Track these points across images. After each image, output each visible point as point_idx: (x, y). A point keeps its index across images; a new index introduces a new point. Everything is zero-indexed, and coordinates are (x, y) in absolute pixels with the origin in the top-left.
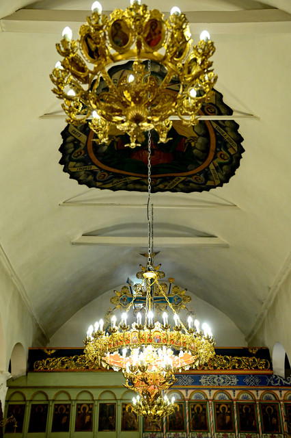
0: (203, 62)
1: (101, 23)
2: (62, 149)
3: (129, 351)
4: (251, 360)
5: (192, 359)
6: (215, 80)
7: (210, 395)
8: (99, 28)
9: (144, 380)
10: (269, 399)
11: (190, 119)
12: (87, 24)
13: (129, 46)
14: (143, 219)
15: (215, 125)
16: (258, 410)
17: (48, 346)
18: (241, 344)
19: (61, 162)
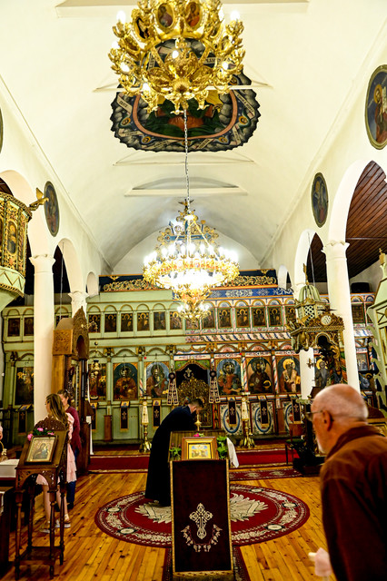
0: (234, 39)
1: (149, 7)
2: (113, 118)
3: (176, 274)
4: (262, 278)
5: (223, 278)
6: (244, 55)
7: (233, 303)
8: (148, 12)
9: (189, 294)
10: (275, 304)
11: (223, 89)
12: (138, 8)
13: (173, 26)
14: (182, 174)
15: (237, 94)
16: (267, 312)
17: (113, 274)
18: (256, 267)
19: (113, 129)
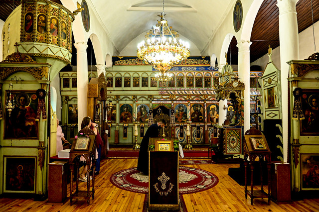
3: (155, 54)
4: (202, 60)
5: (181, 57)
7: (185, 74)
9: (161, 65)
10: (208, 75)
17: (120, 55)
18: (199, 55)
